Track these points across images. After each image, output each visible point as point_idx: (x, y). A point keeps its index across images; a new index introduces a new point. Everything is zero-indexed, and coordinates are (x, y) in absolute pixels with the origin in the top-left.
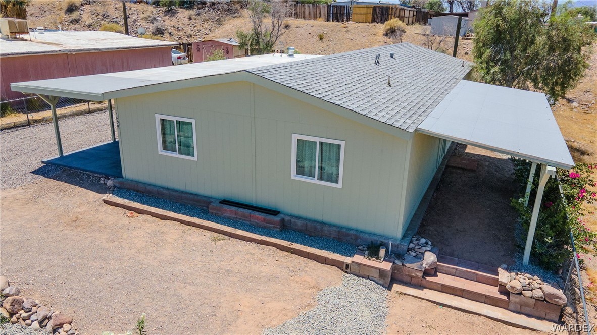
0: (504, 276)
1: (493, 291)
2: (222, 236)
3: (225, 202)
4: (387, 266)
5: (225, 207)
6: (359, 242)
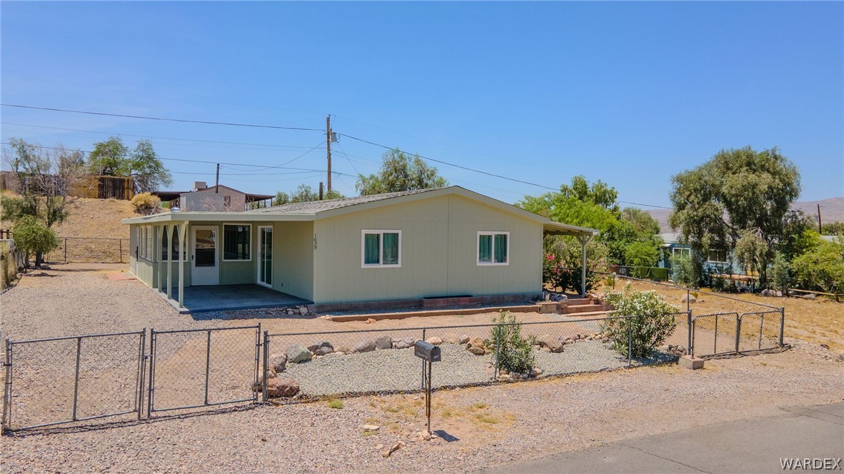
0: (594, 295)
2: (458, 316)
3: (428, 298)
6: (526, 300)
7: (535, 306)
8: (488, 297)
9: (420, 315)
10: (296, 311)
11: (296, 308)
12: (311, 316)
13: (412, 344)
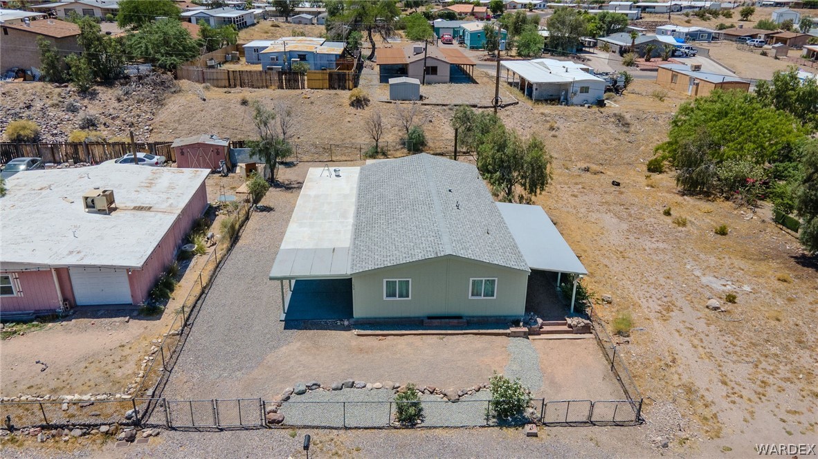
0: (569, 321)
1: (565, 328)
2: (441, 336)
3: (430, 318)
4: (526, 329)
5: (433, 320)
6: (506, 321)
7: (508, 331)
8: (475, 319)
9: (415, 334)
12: (348, 328)
13: (364, 387)
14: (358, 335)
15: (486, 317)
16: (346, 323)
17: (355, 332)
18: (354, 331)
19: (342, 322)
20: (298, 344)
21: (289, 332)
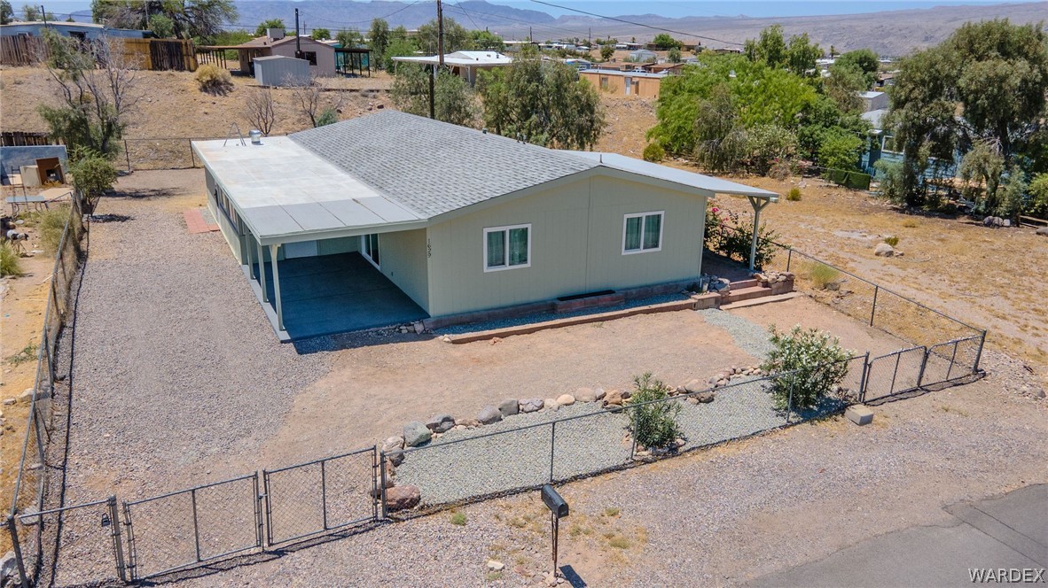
0: (762, 276)
2: (597, 323)
5: (571, 301)
6: (679, 290)
7: (689, 301)
8: (634, 292)
9: (552, 327)
10: (409, 328)
11: (410, 325)
12: (427, 335)
13: (542, 407)
14: (454, 342)
15: (649, 286)
16: (419, 327)
17: (446, 337)
18: (441, 337)
19: (410, 328)
20: (347, 373)
21: (312, 358)
